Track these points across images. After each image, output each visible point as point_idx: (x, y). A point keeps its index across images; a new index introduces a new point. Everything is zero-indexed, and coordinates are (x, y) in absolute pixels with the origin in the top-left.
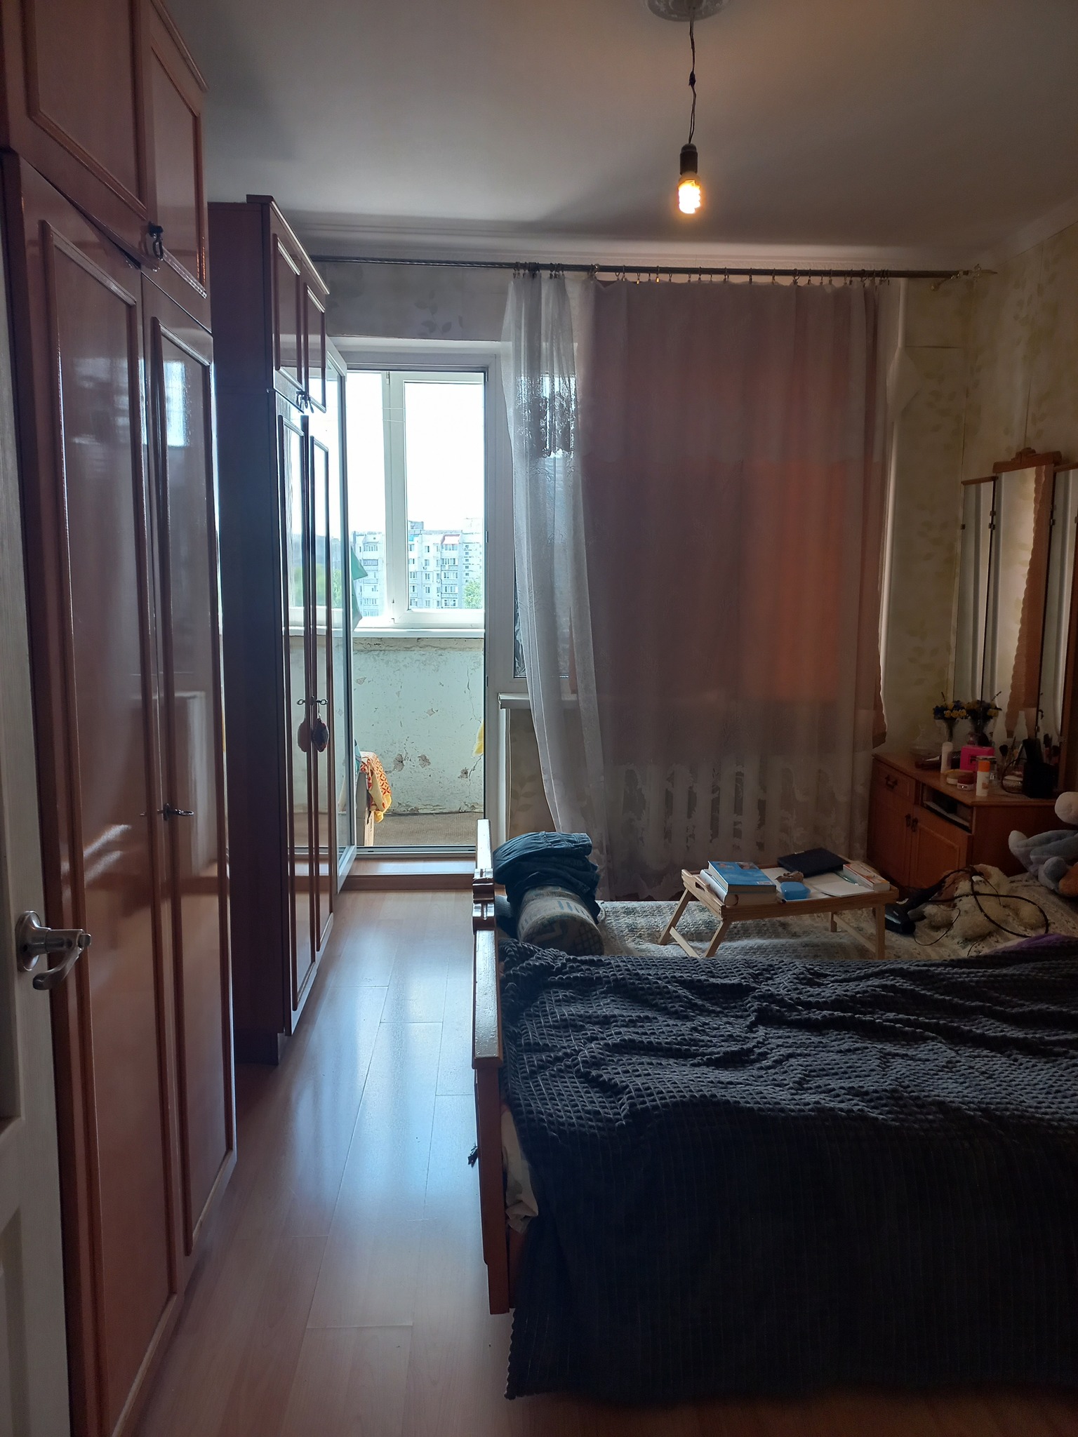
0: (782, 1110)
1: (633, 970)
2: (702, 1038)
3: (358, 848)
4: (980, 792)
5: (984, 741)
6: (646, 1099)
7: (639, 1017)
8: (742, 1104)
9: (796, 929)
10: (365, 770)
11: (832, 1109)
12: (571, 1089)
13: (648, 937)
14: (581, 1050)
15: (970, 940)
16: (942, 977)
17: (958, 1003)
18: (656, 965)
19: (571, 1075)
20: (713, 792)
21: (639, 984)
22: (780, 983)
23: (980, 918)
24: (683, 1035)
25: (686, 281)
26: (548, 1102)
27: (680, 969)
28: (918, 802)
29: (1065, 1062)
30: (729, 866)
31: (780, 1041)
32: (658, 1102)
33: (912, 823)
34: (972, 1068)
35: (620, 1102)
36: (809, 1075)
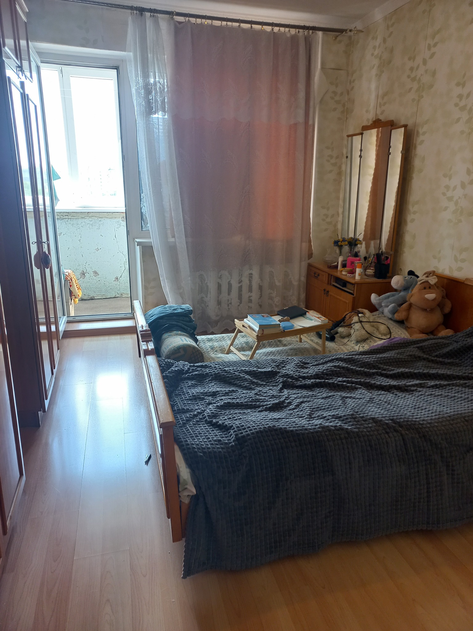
0: (306, 429)
1: (223, 368)
2: (261, 398)
3: (67, 317)
4: (357, 277)
5: (356, 255)
6: (242, 431)
7: (230, 390)
8: (288, 429)
9: (285, 342)
10: (67, 278)
11: (328, 426)
12: (204, 430)
13: (220, 351)
14: (205, 410)
15: (359, 342)
16: (358, 360)
17: (367, 371)
18: (232, 365)
19: (203, 423)
20: (239, 283)
21: (226, 375)
22: (289, 369)
23: (364, 332)
24: (252, 397)
25: (220, 25)
26: (195, 438)
27: (243, 366)
28: (329, 283)
29: (417, 394)
30: (257, 316)
31: (295, 396)
32: (249, 432)
33: (327, 292)
34: (380, 400)
35: (230, 434)
36: (313, 410)
